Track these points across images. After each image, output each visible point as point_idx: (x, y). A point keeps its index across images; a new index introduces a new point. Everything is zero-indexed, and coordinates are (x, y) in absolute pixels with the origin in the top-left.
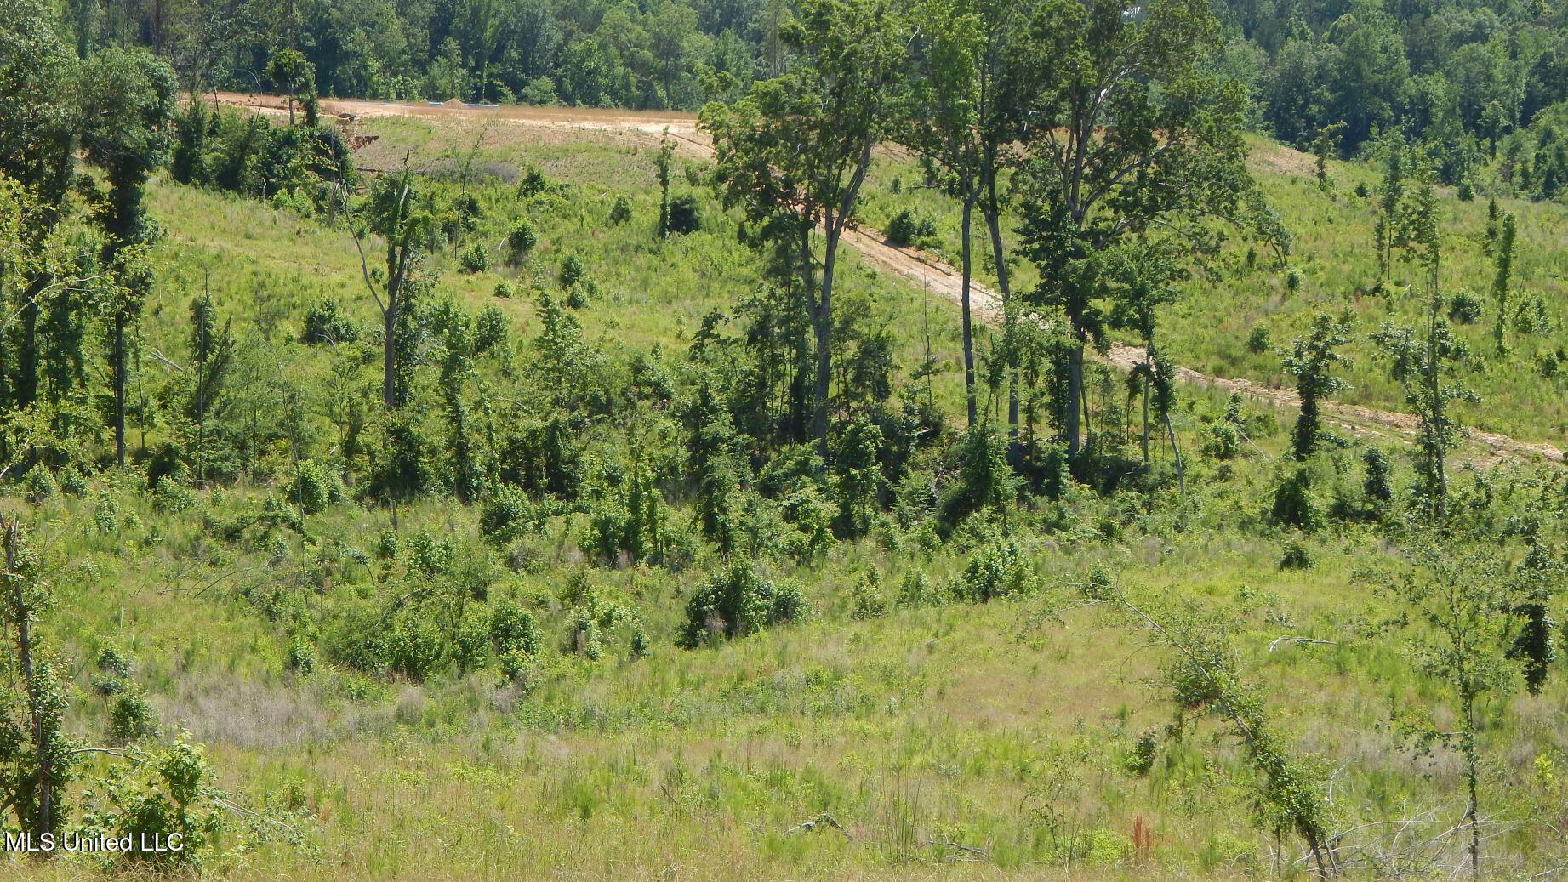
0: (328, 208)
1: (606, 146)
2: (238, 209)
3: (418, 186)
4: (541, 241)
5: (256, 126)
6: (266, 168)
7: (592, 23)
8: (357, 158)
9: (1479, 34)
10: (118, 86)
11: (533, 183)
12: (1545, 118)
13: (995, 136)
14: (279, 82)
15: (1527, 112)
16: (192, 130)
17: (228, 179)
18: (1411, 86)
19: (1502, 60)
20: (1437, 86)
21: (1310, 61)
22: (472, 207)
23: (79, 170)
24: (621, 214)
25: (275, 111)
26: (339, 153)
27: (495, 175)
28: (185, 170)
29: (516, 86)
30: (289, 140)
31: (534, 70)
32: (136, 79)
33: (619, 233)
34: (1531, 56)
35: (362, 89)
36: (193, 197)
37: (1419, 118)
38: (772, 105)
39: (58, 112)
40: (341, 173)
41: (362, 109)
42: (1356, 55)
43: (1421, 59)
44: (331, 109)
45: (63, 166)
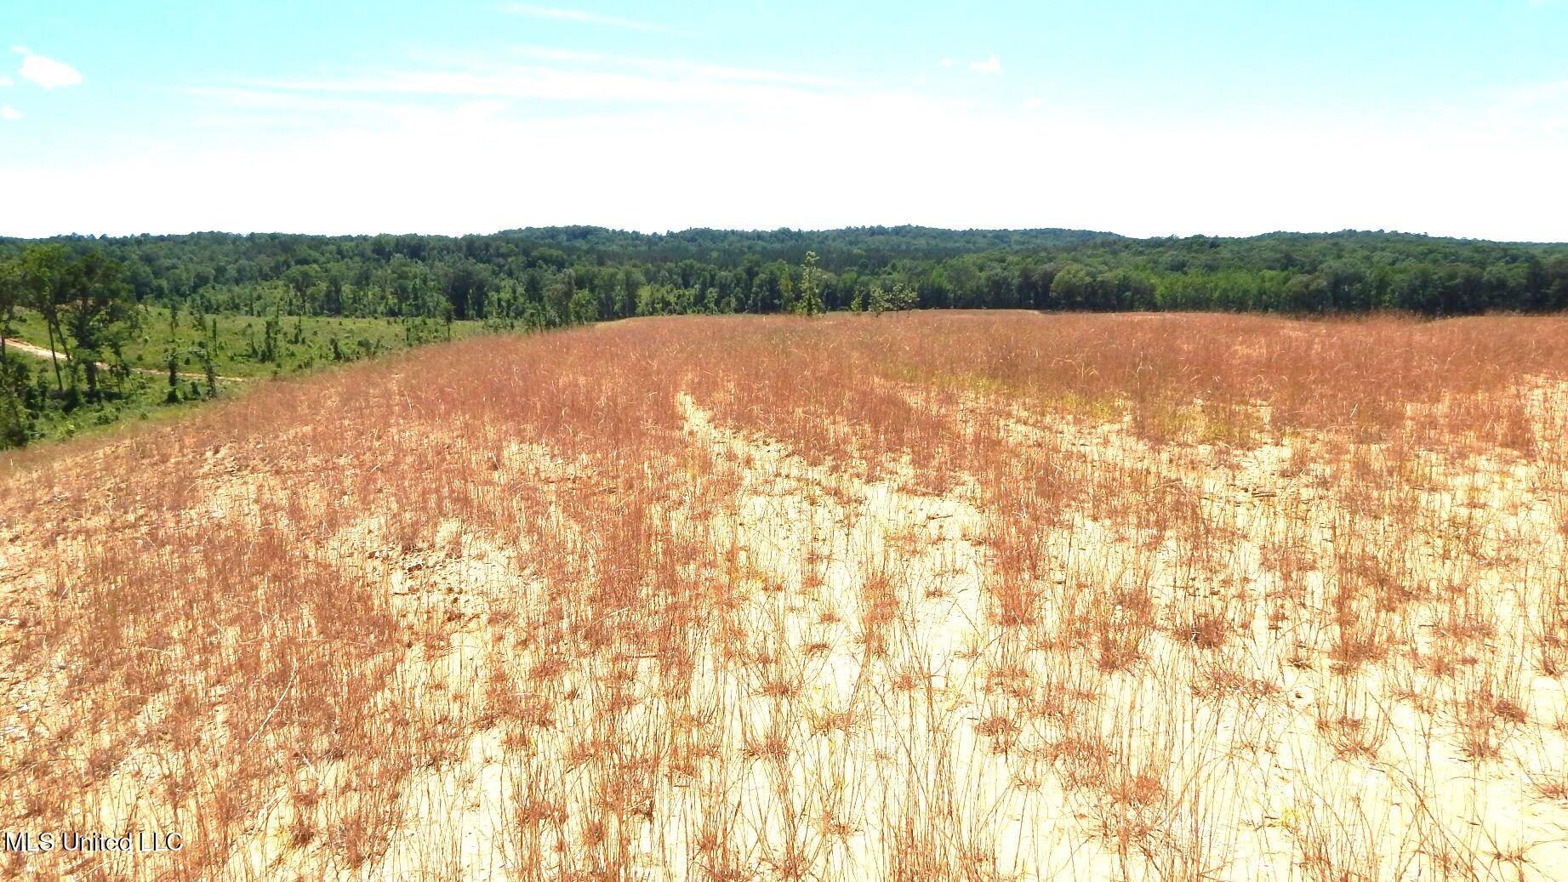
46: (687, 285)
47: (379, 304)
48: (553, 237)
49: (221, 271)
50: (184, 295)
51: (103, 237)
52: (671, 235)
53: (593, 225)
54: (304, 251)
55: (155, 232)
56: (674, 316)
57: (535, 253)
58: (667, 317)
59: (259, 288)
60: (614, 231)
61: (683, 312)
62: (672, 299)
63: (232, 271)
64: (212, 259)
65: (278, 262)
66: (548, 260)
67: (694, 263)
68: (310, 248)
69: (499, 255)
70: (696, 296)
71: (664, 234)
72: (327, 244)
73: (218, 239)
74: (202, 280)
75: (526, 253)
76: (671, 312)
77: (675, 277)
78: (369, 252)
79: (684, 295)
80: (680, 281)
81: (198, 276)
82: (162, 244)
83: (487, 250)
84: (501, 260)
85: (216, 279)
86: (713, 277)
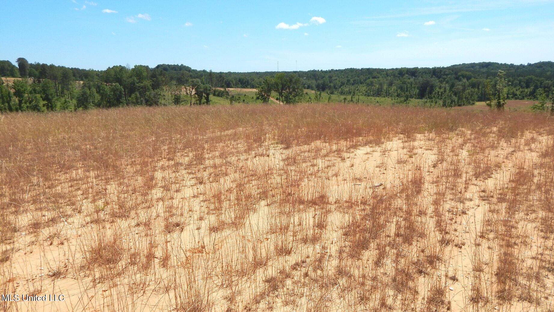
0: (227, 98)
1: (251, 92)
2: (219, 98)
3: (235, 96)
4: (246, 100)
5: (221, 91)
6: (221, 95)
7: (253, 80)
8: (230, 94)
9: (336, 80)
10: (207, 88)
11: (245, 95)
12: (342, 87)
13: (282, 90)
14: (222, 87)
15: (340, 87)
16: (215, 91)
17: (218, 95)
18: (329, 84)
19: (338, 82)
20: (332, 85)
21: (320, 82)
22: (240, 98)
23: (204, 95)
24: (253, 98)
25: (222, 89)
26: (228, 93)
27: (241, 95)
28: (214, 95)
29: (247, 86)
30: (223, 92)
31: (248, 85)
32: (208, 87)
33: (252, 100)
34: (341, 81)
35: (231, 87)
36: (215, 97)
37: (330, 88)
38: (262, 88)
39: (202, 90)
40: (228, 95)
41: (230, 89)
42: (324, 82)
43: (330, 82)
44: (227, 89)
45: (202, 95)
46: (528, 87)
47: (395, 93)
48: (473, 67)
49: (349, 81)
50: (336, 89)
51: (321, 70)
52: (529, 65)
53: (492, 62)
54: (375, 74)
55: (335, 69)
56: (518, 100)
57: (459, 74)
58: (513, 100)
59: (359, 87)
60: (501, 64)
61: (523, 98)
62: (518, 93)
63: (352, 81)
64: (347, 77)
65: (366, 78)
66: (464, 76)
67: (533, 77)
68: (378, 73)
69: (445, 74)
70: (530, 92)
71: (526, 64)
72: (383, 72)
73: (352, 70)
74: (343, 84)
75: (456, 74)
76: (516, 99)
77: (522, 83)
78: (397, 74)
79: (524, 91)
80: (524, 85)
81: (342, 83)
82: (336, 72)
83: (441, 73)
84: (445, 77)
85: (347, 84)
86: (541, 83)
